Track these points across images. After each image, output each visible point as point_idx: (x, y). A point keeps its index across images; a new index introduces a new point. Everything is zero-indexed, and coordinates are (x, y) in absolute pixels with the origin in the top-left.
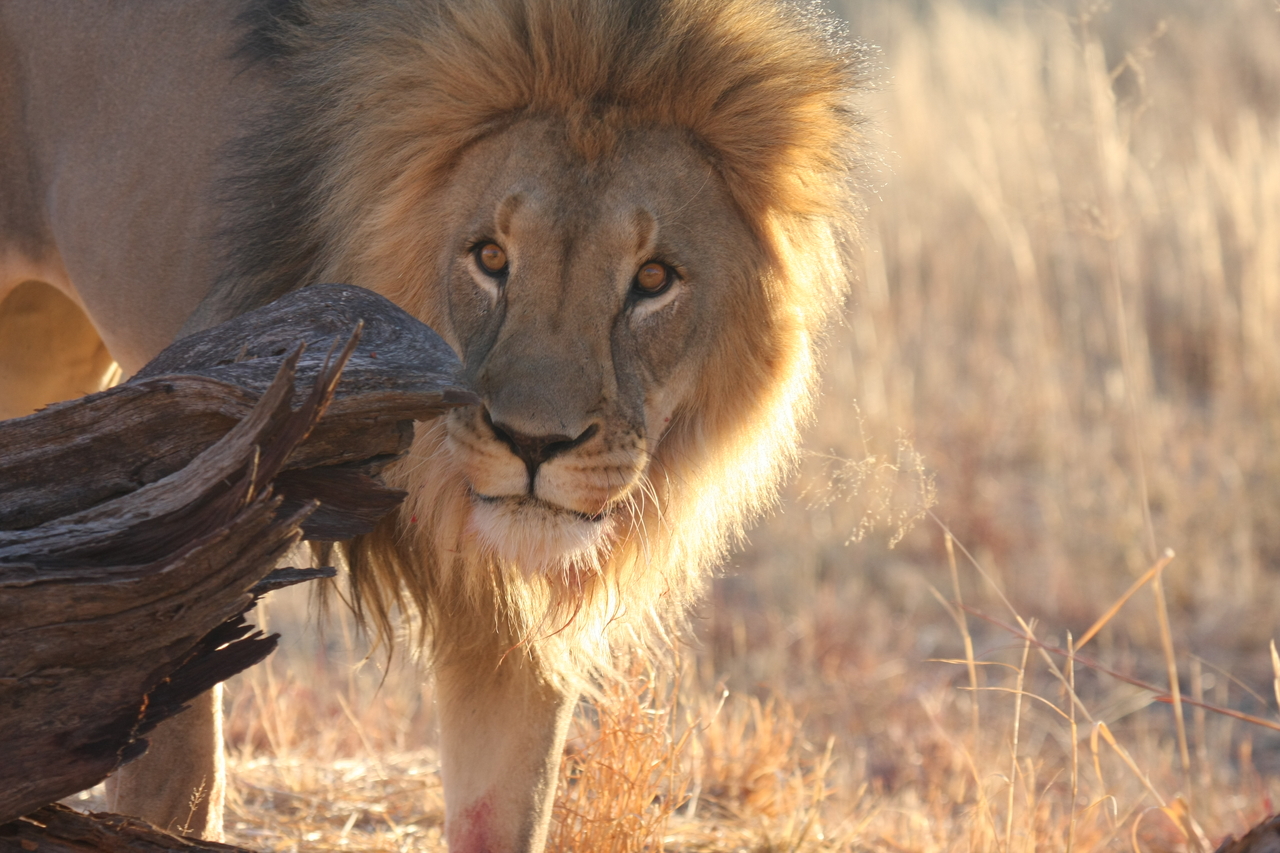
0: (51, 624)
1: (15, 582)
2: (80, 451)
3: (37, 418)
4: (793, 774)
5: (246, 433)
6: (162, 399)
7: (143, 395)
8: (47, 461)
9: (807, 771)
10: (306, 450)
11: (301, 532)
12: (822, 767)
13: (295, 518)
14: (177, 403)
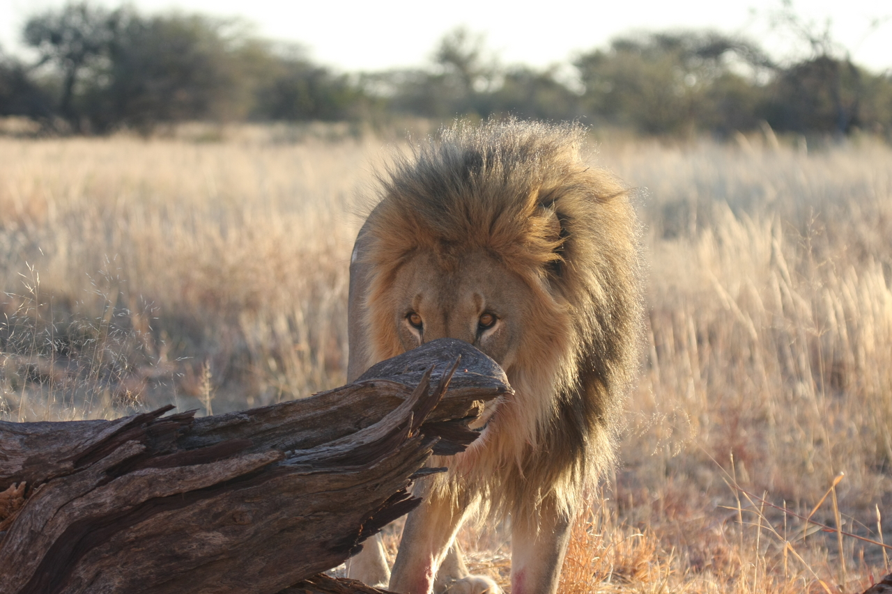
0: (319, 492)
1: (303, 473)
2: (332, 413)
3: (313, 398)
4: (656, 563)
5: (408, 406)
6: (369, 390)
7: (361, 388)
8: (318, 418)
9: (662, 562)
10: (435, 414)
11: (432, 451)
12: (669, 560)
13: (430, 444)
14: (376, 392)
